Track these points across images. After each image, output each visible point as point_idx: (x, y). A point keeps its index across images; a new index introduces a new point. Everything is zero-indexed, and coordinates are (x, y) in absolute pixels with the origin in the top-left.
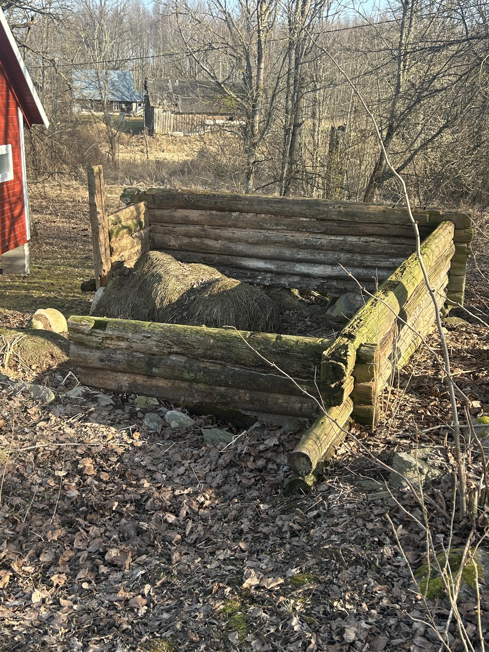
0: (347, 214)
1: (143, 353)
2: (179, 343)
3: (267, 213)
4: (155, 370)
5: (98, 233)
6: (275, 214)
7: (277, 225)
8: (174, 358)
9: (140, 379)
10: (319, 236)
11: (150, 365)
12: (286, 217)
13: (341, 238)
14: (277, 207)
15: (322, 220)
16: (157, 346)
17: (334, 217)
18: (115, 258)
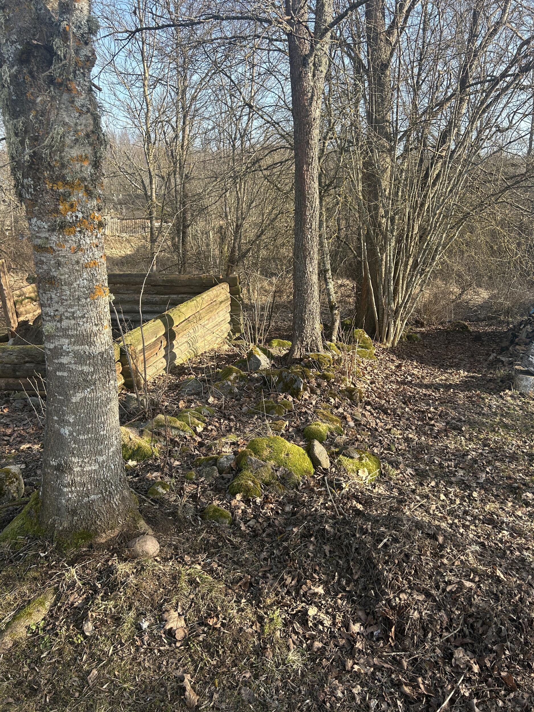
0: (168, 281)
1: (10, 364)
2: (29, 356)
3: (121, 283)
4: (17, 373)
5: (6, 303)
6: (126, 284)
7: (127, 290)
8: (27, 365)
9: (11, 380)
10: (154, 296)
11: (14, 371)
12: (133, 285)
13: (167, 296)
14: (126, 279)
15: (155, 286)
16: (17, 359)
17: (161, 284)
18: (21, 319)
